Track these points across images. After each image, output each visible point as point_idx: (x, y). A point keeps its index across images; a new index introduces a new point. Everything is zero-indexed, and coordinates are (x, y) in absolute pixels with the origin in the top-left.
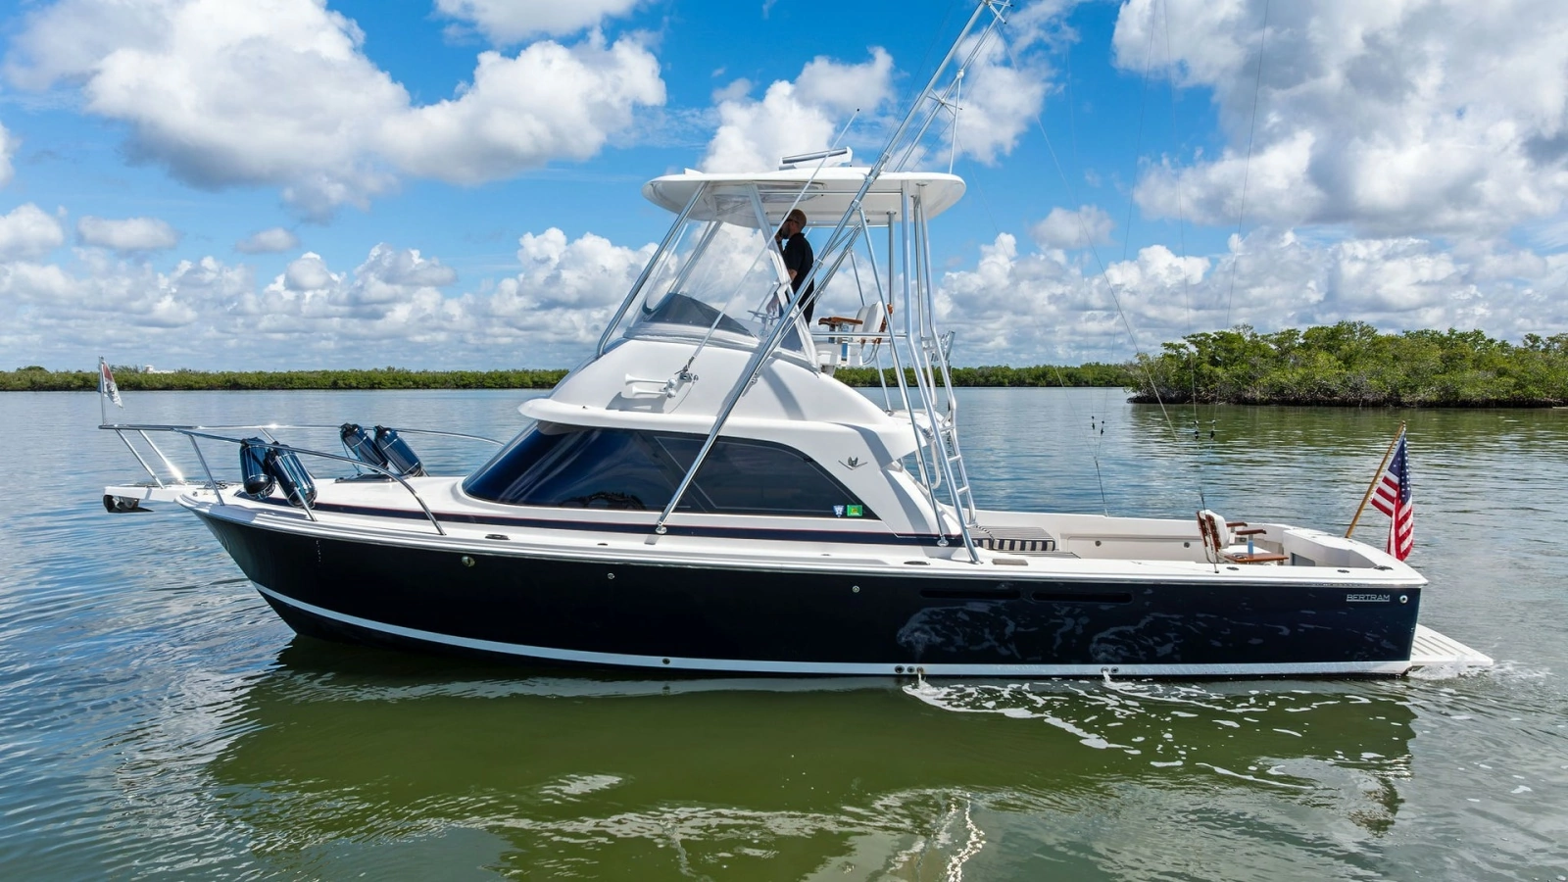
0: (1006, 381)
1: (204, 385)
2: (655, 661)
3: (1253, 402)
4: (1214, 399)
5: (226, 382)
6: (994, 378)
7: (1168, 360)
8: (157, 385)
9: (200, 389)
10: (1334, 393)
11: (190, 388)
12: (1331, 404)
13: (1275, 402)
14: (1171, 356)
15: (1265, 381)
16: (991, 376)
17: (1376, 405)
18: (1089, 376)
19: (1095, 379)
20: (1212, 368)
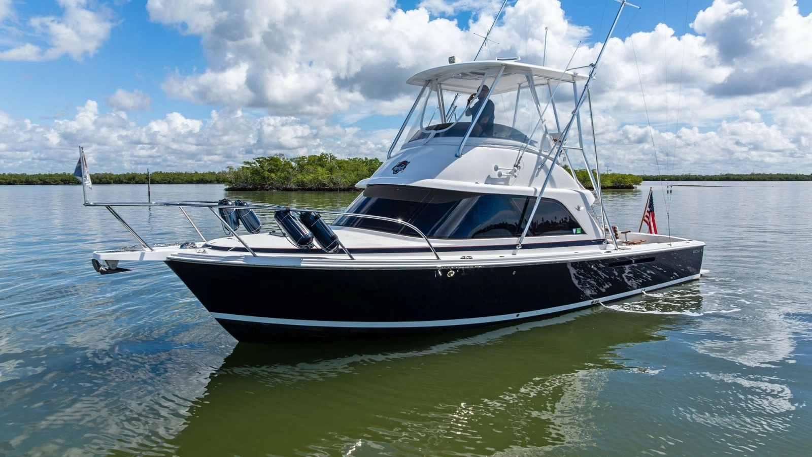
0: (112, 181)
2: (513, 316)
3: (291, 190)
4: (271, 189)
6: (105, 180)
7: (245, 170)
10: (325, 185)
12: (325, 190)
13: (300, 189)
14: (248, 168)
15: (294, 180)
16: (102, 178)
17: (344, 190)
18: (158, 178)
19: (163, 180)
20: (269, 174)
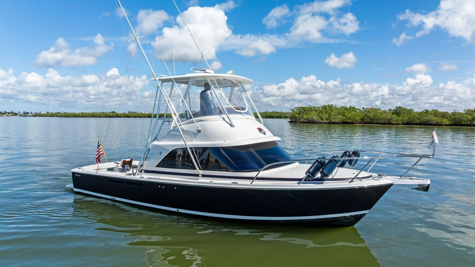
1: (143, 116)
5: (149, 116)
8: (133, 116)
9: (142, 117)
11: (140, 117)
